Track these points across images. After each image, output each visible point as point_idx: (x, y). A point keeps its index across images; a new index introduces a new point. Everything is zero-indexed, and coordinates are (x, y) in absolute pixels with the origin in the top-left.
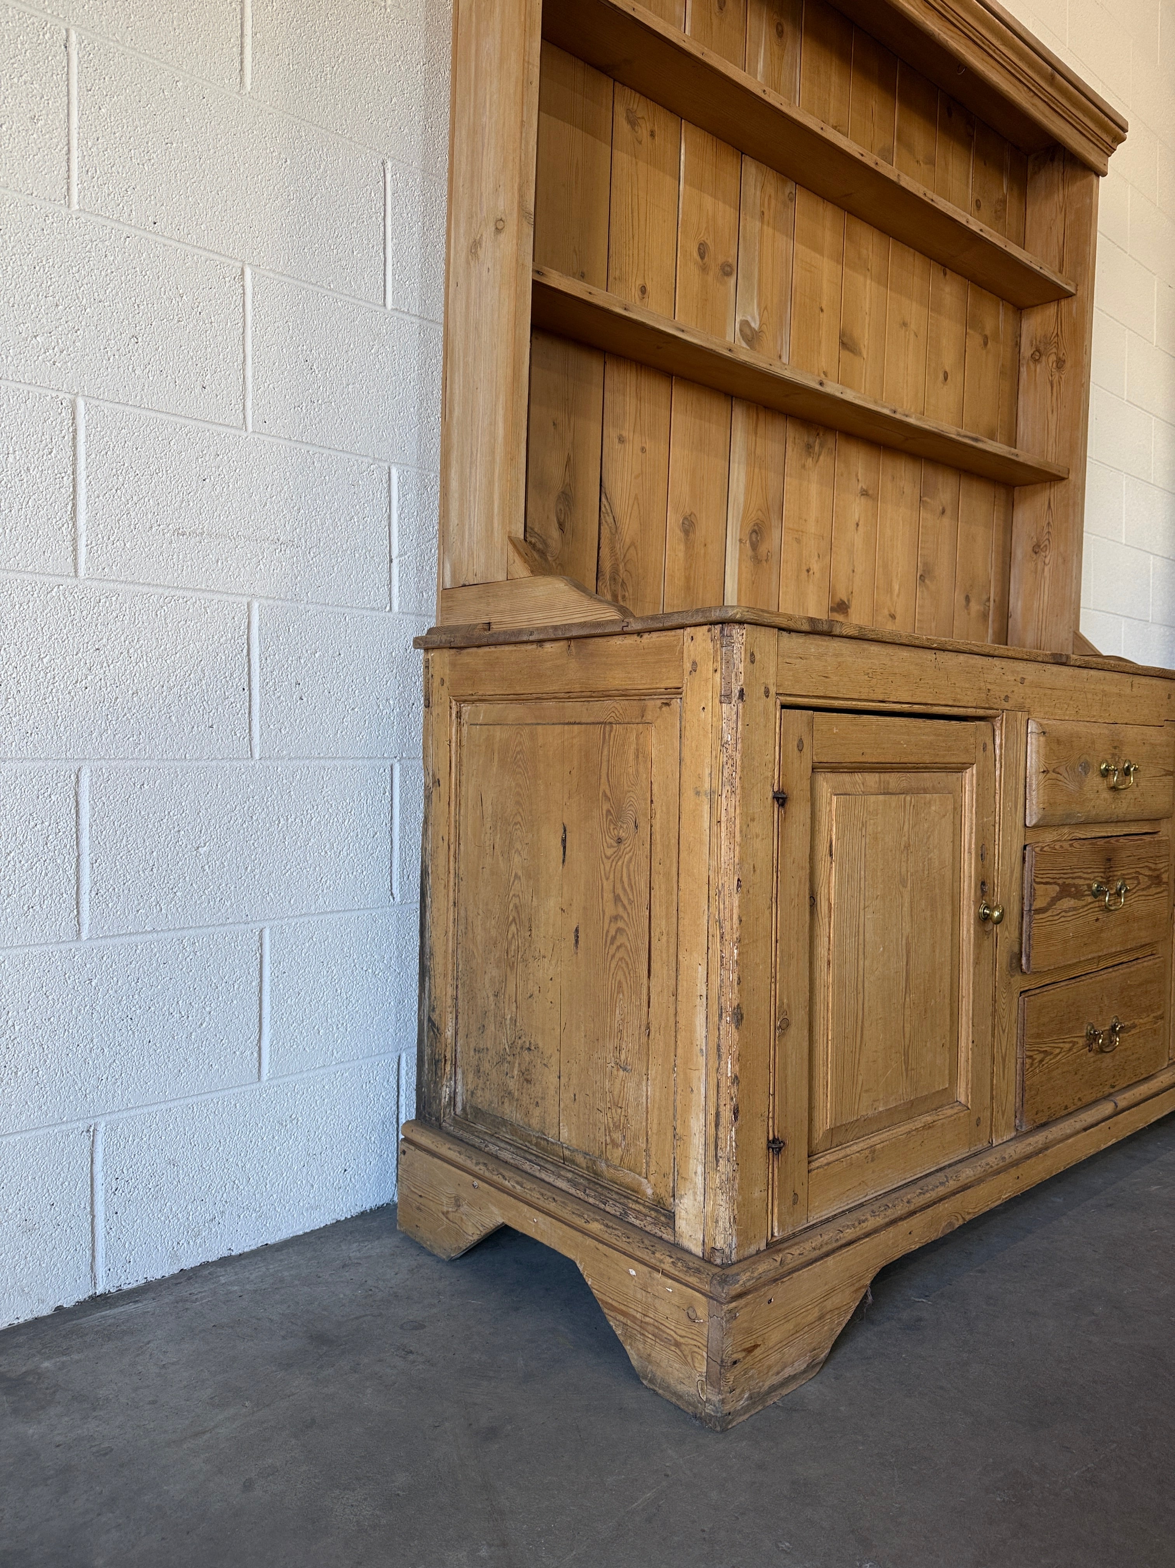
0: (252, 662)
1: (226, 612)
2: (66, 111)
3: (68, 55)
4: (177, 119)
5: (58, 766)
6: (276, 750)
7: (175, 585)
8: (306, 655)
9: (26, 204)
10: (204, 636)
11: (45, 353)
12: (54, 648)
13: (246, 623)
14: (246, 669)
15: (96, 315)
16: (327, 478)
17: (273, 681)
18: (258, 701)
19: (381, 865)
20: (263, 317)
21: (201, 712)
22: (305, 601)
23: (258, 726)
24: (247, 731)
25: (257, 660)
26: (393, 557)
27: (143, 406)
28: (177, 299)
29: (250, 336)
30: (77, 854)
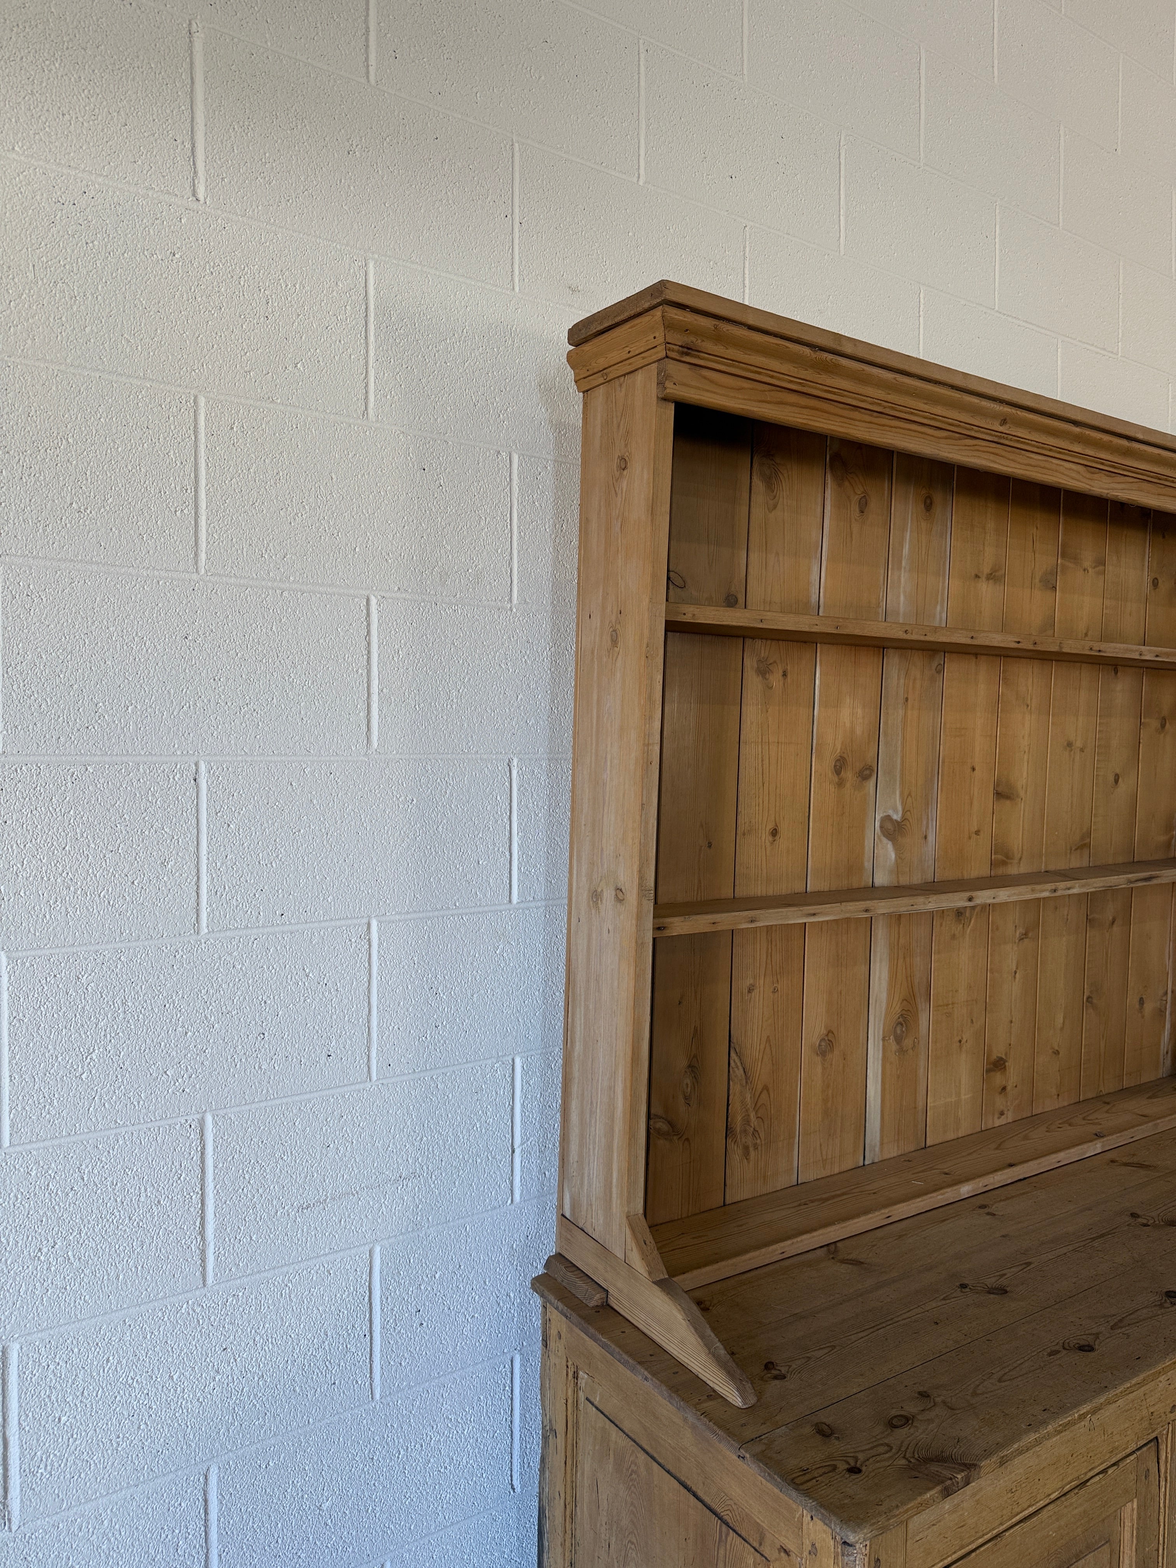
0: (374, 1305)
1: (349, 1267)
2: (195, 843)
3: (197, 786)
4: (305, 806)
5: (187, 1473)
6: (397, 1384)
7: (300, 1259)
8: (427, 1280)
9: (157, 948)
10: (327, 1299)
11: (174, 1085)
12: (184, 1363)
13: (368, 1271)
14: (368, 1316)
15: (223, 1028)
16: (450, 1095)
17: (394, 1317)
18: (379, 1342)
19: (501, 1462)
20: (388, 963)
21: (324, 1373)
22: (426, 1226)
23: (379, 1366)
24: (368, 1376)
25: (378, 1303)
26: (515, 1147)
27: (269, 1098)
28: (304, 980)
29: (375, 986)
30: (205, 1551)
